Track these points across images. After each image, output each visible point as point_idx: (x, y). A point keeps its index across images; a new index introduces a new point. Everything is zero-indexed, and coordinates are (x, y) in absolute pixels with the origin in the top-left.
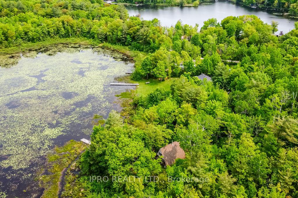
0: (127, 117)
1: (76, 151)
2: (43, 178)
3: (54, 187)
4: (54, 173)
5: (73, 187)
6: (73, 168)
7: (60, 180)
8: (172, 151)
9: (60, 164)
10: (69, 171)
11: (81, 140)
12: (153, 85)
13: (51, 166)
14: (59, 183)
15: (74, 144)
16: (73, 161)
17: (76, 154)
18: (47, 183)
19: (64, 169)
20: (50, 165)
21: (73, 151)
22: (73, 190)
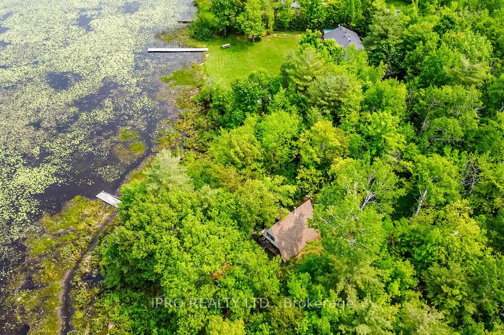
0: (191, 132)
1: (90, 225)
2: (24, 298)
3: (50, 321)
4: (47, 285)
5: (91, 318)
6: (87, 270)
7: (61, 302)
8: (294, 227)
9: (58, 260)
10: (77, 278)
11: (99, 196)
12: (239, 51)
13: (39, 266)
14: (58, 309)
15: (84, 206)
16: (84, 253)
17: (89, 233)
18: (34, 311)
19: (68, 273)
20: (37, 263)
21: (82, 226)
22: (91, 327)
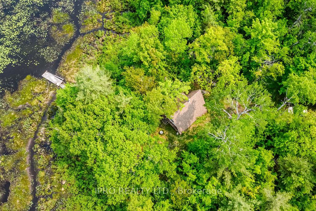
1: (40, 102)
2: (3, 162)
3: (23, 179)
4: (17, 151)
5: (50, 176)
6: (43, 140)
7: (28, 164)
9: (21, 131)
10: (37, 146)
11: (44, 75)
13: (9, 136)
14: (27, 170)
15: (34, 85)
17: (41, 108)
18: (11, 171)
19: (30, 141)
20: (7, 133)
21: (35, 102)
22: (51, 183)
